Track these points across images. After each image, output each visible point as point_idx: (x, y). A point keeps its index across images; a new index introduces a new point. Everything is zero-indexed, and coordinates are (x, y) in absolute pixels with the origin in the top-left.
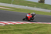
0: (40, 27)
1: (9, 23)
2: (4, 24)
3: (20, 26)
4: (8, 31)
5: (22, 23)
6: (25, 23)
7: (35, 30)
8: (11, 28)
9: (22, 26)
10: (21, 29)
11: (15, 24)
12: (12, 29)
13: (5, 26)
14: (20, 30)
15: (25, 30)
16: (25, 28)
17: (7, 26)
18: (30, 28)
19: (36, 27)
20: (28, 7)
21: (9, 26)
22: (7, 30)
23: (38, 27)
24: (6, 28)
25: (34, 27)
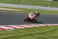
0: (55, 30)
1: (19, 27)
2: (13, 29)
3: (31, 30)
4: (18, 36)
5: (34, 26)
6: (37, 26)
7: (50, 34)
8: (21, 32)
9: (34, 30)
10: (32, 33)
11: (25, 27)
12: (23, 34)
13: (14, 30)
14: (32, 35)
15: (38, 34)
16: (37, 32)
17: (16, 30)
18: (44, 31)
19: (50, 29)
20: (41, 7)
21: (19, 30)
22: (16, 35)
23: (53, 30)
24: (15, 34)
25: (48, 30)
